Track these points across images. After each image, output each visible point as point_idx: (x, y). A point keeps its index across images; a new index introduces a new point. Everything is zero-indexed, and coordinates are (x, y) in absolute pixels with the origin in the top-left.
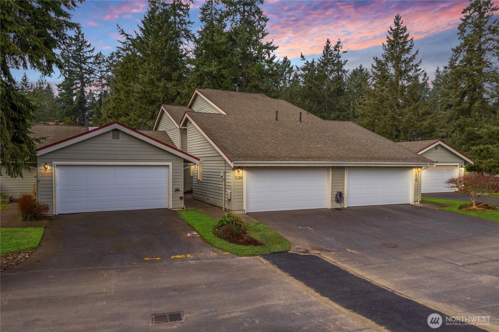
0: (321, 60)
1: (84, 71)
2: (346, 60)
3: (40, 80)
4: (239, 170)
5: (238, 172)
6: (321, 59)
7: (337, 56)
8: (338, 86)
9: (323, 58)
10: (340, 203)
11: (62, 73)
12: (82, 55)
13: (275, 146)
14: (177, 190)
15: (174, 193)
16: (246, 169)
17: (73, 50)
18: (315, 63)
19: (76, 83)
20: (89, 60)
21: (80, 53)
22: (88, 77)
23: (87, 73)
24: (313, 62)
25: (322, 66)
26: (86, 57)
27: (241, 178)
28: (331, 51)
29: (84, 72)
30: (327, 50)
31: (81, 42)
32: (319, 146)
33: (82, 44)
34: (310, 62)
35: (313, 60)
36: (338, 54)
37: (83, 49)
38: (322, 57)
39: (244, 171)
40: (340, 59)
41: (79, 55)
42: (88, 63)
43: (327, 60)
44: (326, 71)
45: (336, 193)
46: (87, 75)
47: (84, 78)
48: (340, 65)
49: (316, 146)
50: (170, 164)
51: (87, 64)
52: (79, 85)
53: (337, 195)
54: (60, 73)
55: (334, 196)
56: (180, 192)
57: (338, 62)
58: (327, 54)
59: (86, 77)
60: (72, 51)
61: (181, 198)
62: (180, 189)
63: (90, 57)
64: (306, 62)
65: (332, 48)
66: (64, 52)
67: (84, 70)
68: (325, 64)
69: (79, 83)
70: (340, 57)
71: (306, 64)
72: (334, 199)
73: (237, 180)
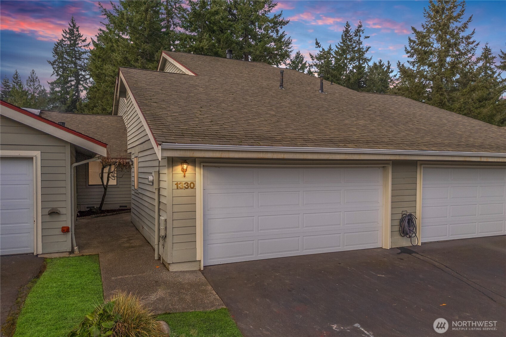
0: (339, 47)
1: (78, 67)
2: (368, 47)
3: (31, 77)
4: (185, 166)
5: (184, 171)
6: (339, 45)
7: (357, 42)
8: (359, 76)
9: (342, 45)
10: (410, 237)
11: (55, 70)
12: (77, 50)
13: (274, 119)
14: (54, 213)
15: (48, 218)
16: (202, 164)
17: (68, 45)
18: (332, 50)
19: (71, 81)
20: (84, 56)
21: (74, 48)
22: (83, 73)
23: (82, 69)
24: (330, 49)
25: (340, 54)
26: (81, 52)
27: (191, 186)
28: (350, 36)
29: (79, 69)
30: (346, 35)
31: (76, 36)
32: (362, 122)
33: (76, 39)
34: (326, 50)
35: (330, 47)
36: (359, 40)
37: (78, 44)
38: (340, 44)
39: (197, 169)
40: (361, 46)
41: (74, 50)
42: (83, 58)
43: (346, 47)
44: (345, 59)
45: (399, 217)
46: (82, 72)
47: (79, 75)
48: (361, 53)
49: (355, 122)
50: (36, 154)
51: (82, 60)
52: (73, 83)
53: (402, 221)
54: (53, 70)
55: (397, 223)
56: (62, 218)
57: (359, 49)
58: (346, 40)
59: (81, 75)
60: (66, 46)
61: (65, 230)
62: (63, 211)
63: (85, 53)
64: (321, 50)
65: (352, 33)
66: (58, 47)
67: (80, 66)
68: (344, 51)
69: (73, 80)
70: (361, 44)
71: (321, 52)
72: (397, 228)
73: (179, 190)
